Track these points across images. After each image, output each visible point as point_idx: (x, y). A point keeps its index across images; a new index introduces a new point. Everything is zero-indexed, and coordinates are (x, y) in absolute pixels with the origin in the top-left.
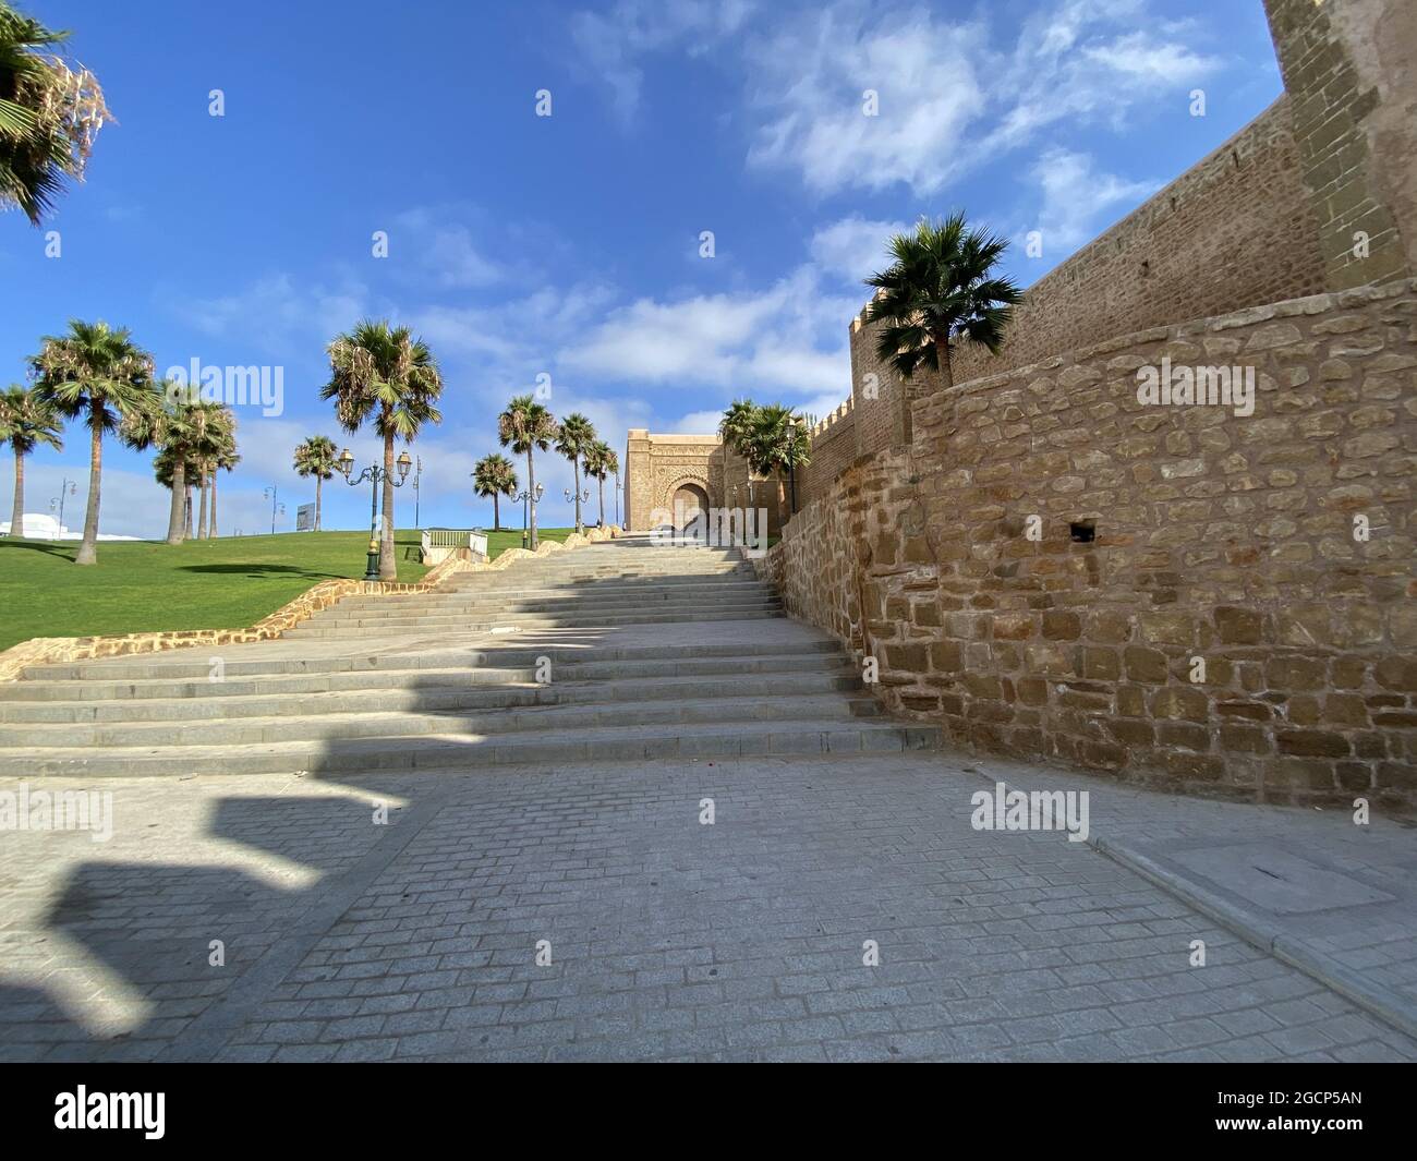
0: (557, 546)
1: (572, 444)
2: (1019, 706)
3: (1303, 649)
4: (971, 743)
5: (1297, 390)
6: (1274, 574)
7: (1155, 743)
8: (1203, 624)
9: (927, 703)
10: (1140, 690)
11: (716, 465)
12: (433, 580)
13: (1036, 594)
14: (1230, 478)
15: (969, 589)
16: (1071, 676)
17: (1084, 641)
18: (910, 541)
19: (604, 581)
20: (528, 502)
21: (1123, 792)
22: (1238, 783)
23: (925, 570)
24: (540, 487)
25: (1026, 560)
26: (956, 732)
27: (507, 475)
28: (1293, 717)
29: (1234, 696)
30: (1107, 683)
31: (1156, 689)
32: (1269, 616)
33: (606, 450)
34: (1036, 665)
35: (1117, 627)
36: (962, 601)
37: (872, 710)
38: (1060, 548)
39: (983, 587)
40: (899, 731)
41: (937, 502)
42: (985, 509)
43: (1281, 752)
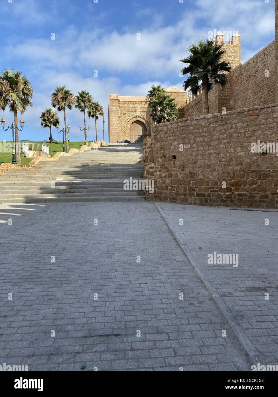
0: (77, 151)
1: (82, 104)
2: (164, 191)
3: (201, 179)
5: (205, 132)
6: (198, 166)
7: (180, 196)
8: (187, 175)
10: (179, 187)
11: (150, 111)
12: (33, 164)
13: (167, 169)
14: (194, 148)
15: (158, 168)
16: (171, 185)
17: (172, 178)
18: (150, 158)
19: (93, 165)
20: (64, 132)
22: (190, 202)
23: (152, 164)
24: (69, 126)
25: (166, 162)
27: (55, 118)
28: (199, 191)
29: (191, 187)
30: (175, 186)
31: (181, 186)
32: (197, 173)
33: (98, 105)
34: (166, 183)
35: (177, 175)
36: (157, 171)
37: (142, 194)
38: (171, 160)
39: (160, 168)
40: (144, 197)
41: (154, 149)
42: (161, 152)
43: (196, 196)
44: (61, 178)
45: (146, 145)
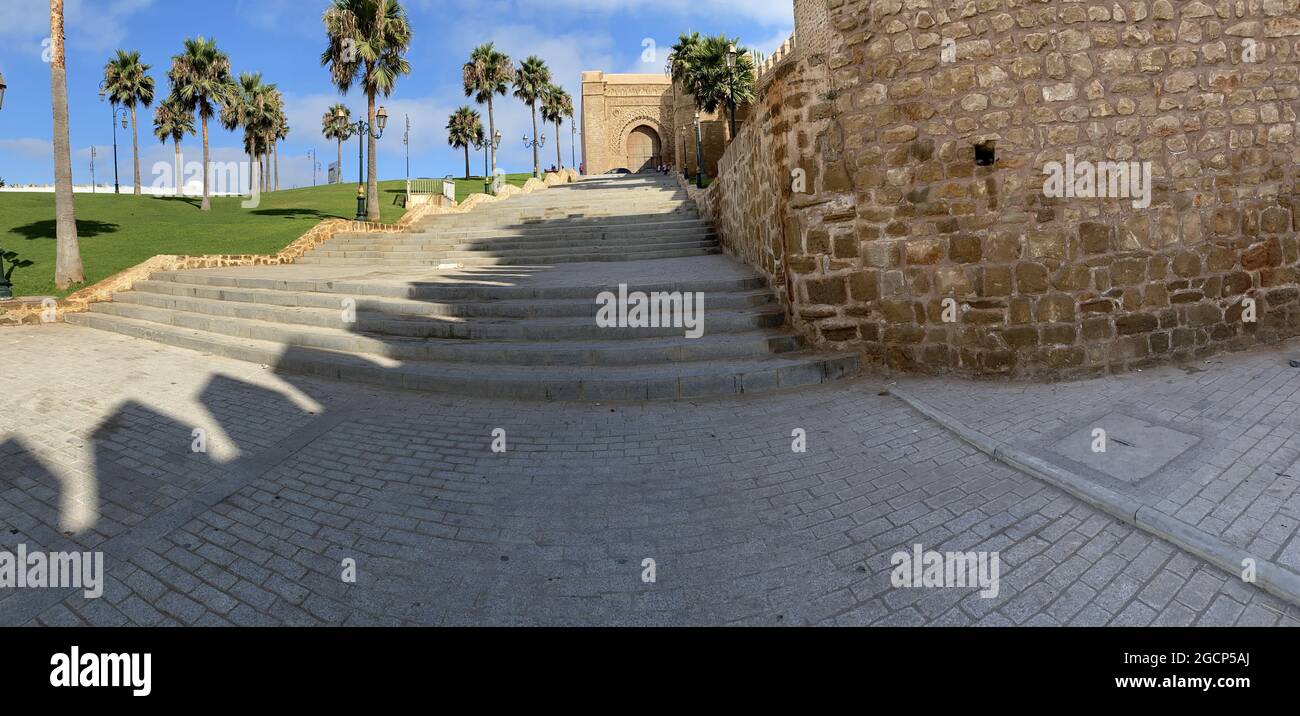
0: (516, 190)
1: (529, 88)
2: (929, 327)
3: (1133, 253)
4: (886, 365)
5: (1139, 24)
7: (1039, 343)
8: (1072, 239)
9: (846, 333)
10: (1028, 300)
11: (667, 106)
12: (406, 222)
13: (943, 218)
14: (1092, 104)
15: (884, 217)
16: (973, 296)
17: (984, 263)
18: (829, 167)
19: (552, 222)
21: (1014, 390)
22: (1094, 363)
23: (843, 198)
24: (499, 134)
25: (935, 184)
26: (872, 357)
27: (474, 125)
28: (1127, 307)
29: (1092, 296)
30: (1002, 299)
31: (1040, 297)
32: (1113, 228)
33: (561, 93)
34: (944, 286)
35: (1011, 246)
36: (878, 230)
37: (791, 345)
38: (966, 172)
39: (898, 214)
40: (817, 365)
41: (854, 122)
42: (899, 129)
43: (1119, 333)
44: (454, 262)
45: (799, 105)
